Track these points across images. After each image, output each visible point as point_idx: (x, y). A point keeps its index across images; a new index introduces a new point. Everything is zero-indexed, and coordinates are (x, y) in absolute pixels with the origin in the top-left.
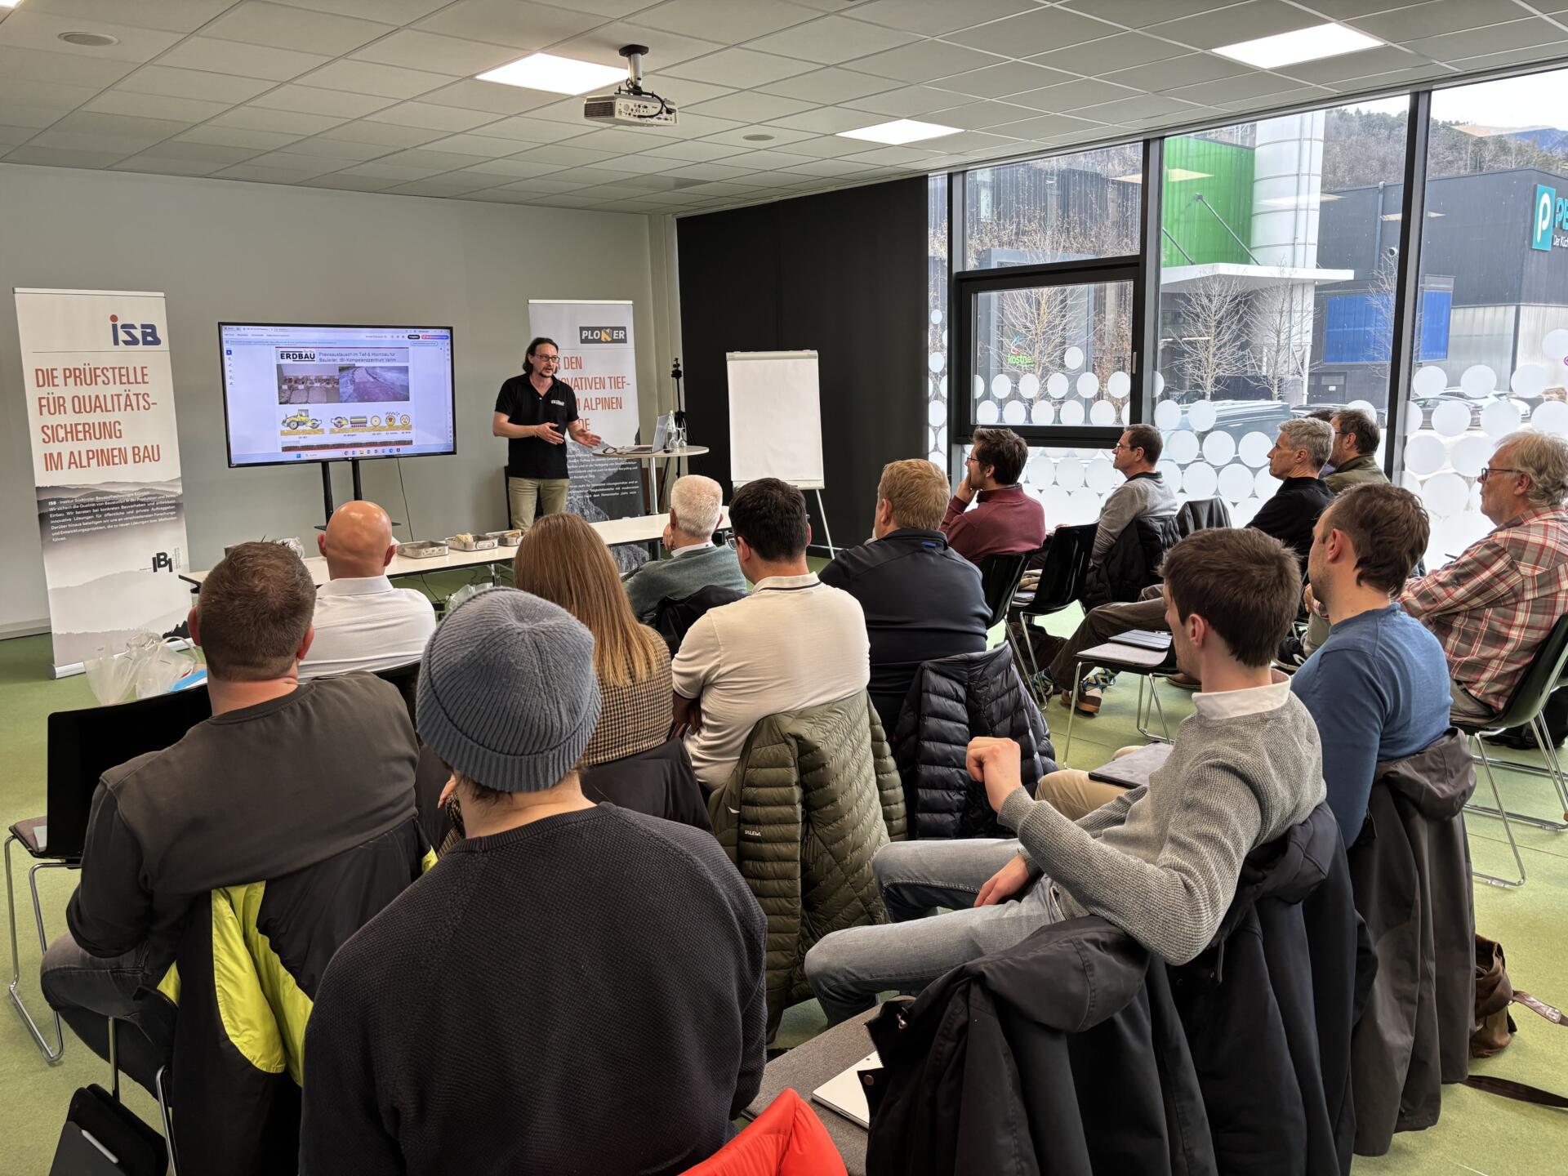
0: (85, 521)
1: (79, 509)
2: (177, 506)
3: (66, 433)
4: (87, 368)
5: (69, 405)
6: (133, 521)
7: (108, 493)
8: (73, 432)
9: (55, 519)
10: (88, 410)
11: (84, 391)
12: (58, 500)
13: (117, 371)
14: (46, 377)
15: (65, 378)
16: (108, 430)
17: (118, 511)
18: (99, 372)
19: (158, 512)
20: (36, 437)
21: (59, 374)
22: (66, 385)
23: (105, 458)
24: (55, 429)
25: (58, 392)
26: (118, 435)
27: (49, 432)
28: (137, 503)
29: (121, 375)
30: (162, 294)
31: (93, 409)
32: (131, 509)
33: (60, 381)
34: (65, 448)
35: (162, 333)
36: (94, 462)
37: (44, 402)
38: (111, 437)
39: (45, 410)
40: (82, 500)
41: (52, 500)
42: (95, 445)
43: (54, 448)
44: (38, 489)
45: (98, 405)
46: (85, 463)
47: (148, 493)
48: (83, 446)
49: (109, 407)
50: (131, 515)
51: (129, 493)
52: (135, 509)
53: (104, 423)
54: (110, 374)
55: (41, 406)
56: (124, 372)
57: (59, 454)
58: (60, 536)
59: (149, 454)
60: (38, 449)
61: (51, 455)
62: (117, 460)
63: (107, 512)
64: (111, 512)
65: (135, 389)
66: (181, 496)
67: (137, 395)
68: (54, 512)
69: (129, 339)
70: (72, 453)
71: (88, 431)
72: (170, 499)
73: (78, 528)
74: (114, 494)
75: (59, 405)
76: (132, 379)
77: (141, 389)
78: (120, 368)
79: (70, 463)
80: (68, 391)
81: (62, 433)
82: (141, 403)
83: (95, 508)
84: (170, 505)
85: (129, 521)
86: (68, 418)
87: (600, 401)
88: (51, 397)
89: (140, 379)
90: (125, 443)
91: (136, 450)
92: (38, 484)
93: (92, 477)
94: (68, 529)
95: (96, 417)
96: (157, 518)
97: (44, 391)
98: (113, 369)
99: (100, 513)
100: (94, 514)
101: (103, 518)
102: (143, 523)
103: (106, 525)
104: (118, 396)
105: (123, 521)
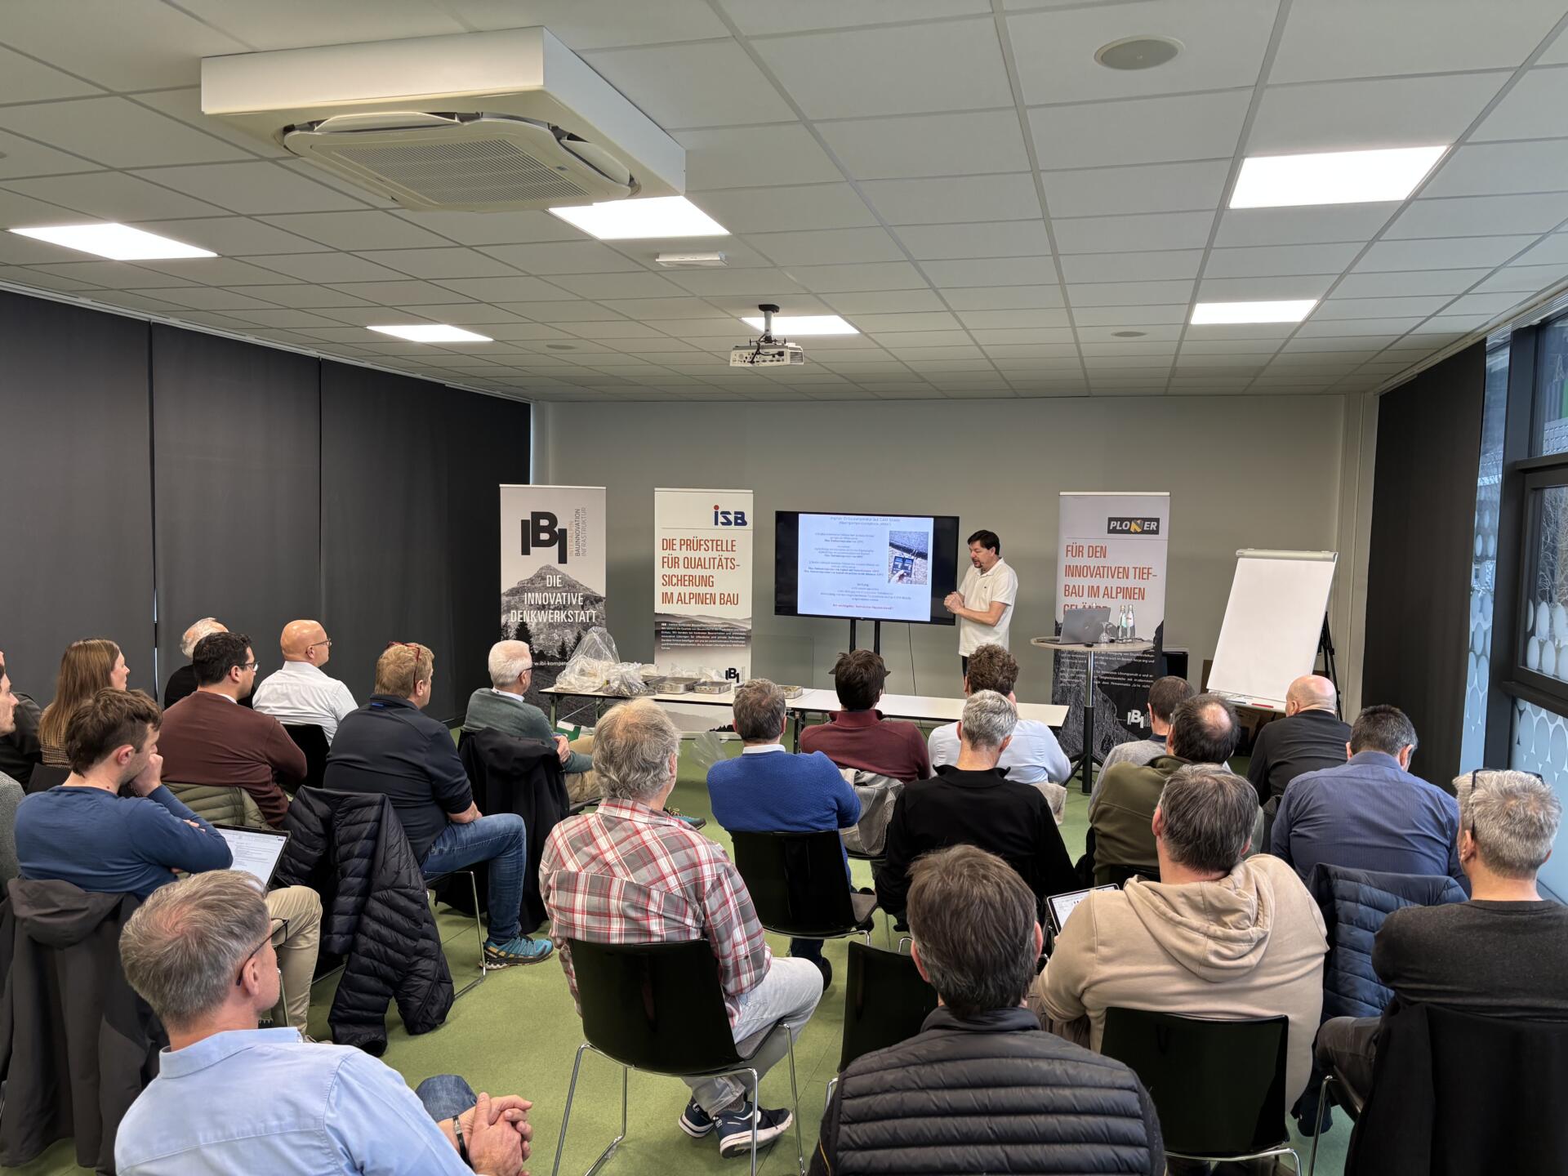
0: (684, 639)
1: (680, 631)
2: (747, 637)
3: (678, 580)
4: (695, 539)
5: (681, 563)
6: (715, 643)
7: (701, 623)
8: (682, 581)
9: (664, 634)
10: (693, 566)
11: (692, 554)
12: (667, 623)
13: (715, 542)
14: (669, 544)
15: (681, 545)
16: (706, 581)
17: (705, 635)
18: (702, 543)
19: (733, 640)
20: (658, 581)
21: (677, 542)
22: (681, 549)
23: (701, 599)
24: (671, 577)
25: (674, 554)
26: (711, 584)
27: (667, 579)
28: (719, 631)
29: (717, 545)
30: (751, 491)
31: (696, 567)
32: (714, 635)
33: (677, 547)
34: (676, 590)
35: (749, 518)
36: (693, 601)
37: (666, 560)
38: (706, 586)
39: (666, 565)
40: (684, 625)
41: (664, 622)
42: (695, 590)
43: (669, 589)
44: (656, 614)
45: (700, 564)
46: (687, 601)
47: (727, 626)
48: (687, 590)
49: (707, 566)
50: (714, 639)
51: (717, 624)
52: (717, 635)
53: (703, 576)
54: (710, 544)
55: (663, 562)
56: (719, 543)
57: (672, 594)
58: (666, 646)
59: (731, 600)
60: (659, 589)
61: (666, 593)
62: (708, 601)
63: (698, 635)
64: (700, 635)
65: (725, 554)
66: (750, 631)
67: (727, 559)
68: (664, 630)
69: (725, 521)
70: (680, 594)
71: (692, 580)
72: (742, 632)
73: (678, 643)
74: (704, 623)
75: (675, 562)
76: (724, 548)
77: (730, 555)
78: (717, 541)
79: (678, 600)
80: (682, 553)
81: (675, 580)
82: (729, 564)
83: (691, 631)
84: (742, 636)
85: (712, 643)
86: (680, 571)
87: (1120, 590)
88: (670, 557)
89: (729, 548)
90: (716, 590)
91: (722, 596)
92: (656, 612)
93: (692, 610)
94: (672, 642)
95: (698, 572)
96: (731, 644)
97: (666, 553)
98: (713, 541)
99: (693, 635)
100: (690, 635)
101: (695, 639)
102: (722, 646)
103: (696, 643)
104: (714, 559)
105: (708, 643)
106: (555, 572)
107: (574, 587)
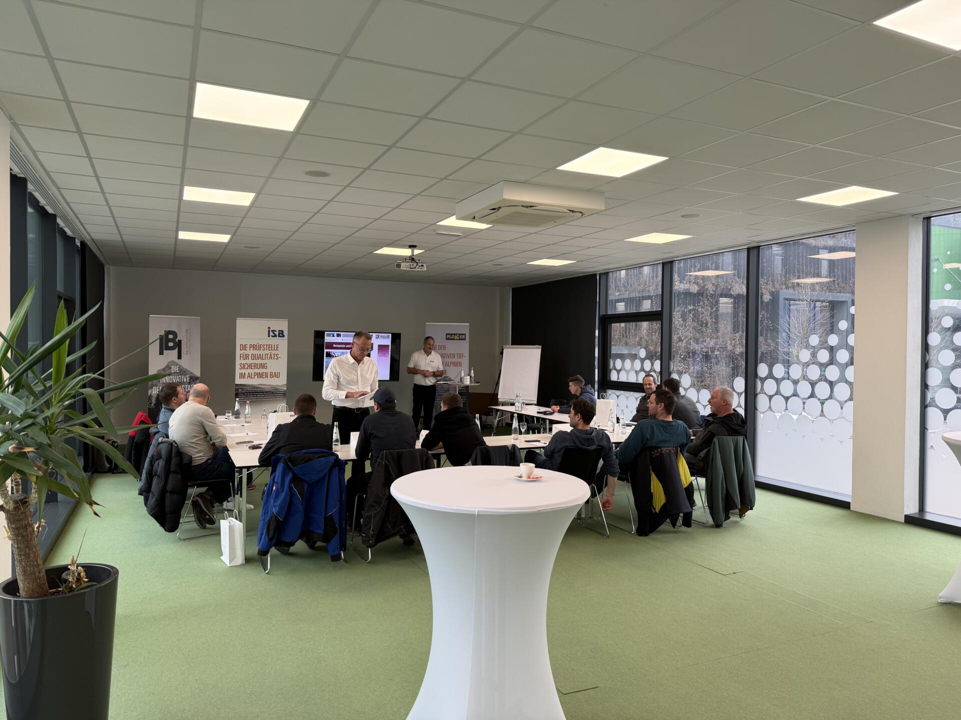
0: (251, 397)
1: (249, 393)
2: (284, 394)
3: (248, 366)
4: (258, 344)
5: (250, 357)
6: (267, 398)
8: (250, 366)
9: (240, 395)
10: (256, 359)
11: (256, 352)
12: (242, 389)
13: (268, 346)
14: (244, 347)
15: (250, 347)
16: (263, 366)
17: (263, 394)
18: (262, 346)
19: (276, 396)
20: (238, 367)
21: (248, 346)
22: (250, 350)
23: (260, 376)
24: (244, 365)
25: (247, 352)
26: (266, 368)
27: (242, 366)
28: (269, 392)
30: (287, 320)
31: (258, 359)
33: (248, 349)
34: (247, 371)
35: (286, 333)
36: (256, 377)
37: (242, 355)
38: (263, 368)
39: (242, 358)
40: (251, 390)
41: (240, 389)
42: (257, 371)
43: (243, 371)
44: (236, 384)
45: (260, 357)
46: (253, 377)
47: (274, 389)
48: (253, 371)
49: (264, 358)
50: (266, 396)
51: (268, 388)
52: (268, 394)
53: (262, 364)
54: (265, 347)
55: (240, 357)
56: (270, 346)
57: (245, 373)
59: (276, 375)
60: (238, 371)
61: (242, 373)
62: (264, 377)
63: (259, 395)
65: (273, 352)
66: (285, 391)
67: (274, 354)
68: (240, 393)
69: (273, 335)
70: (249, 373)
71: (256, 366)
72: (282, 392)
74: (261, 388)
75: (247, 357)
76: (273, 349)
77: (275, 352)
79: (248, 377)
80: (250, 352)
81: (246, 366)
82: (275, 357)
83: (255, 392)
84: (282, 394)
86: (250, 361)
87: (452, 363)
88: (244, 354)
89: (276, 349)
90: (268, 371)
91: (271, 373)
92: (236, 383)
93: (255, 382)
94: (244, 399)
95: (259, 361)
96: (276, 398)
97: (242, 352)
98: (267, 345)
99: (256, 395)
100: (254, 395)
101: (257, 397)
102: (270, 399)
103: (258, 399)
104: (267, 354)
105: (264, 398)
106: (176, 364)
107: (185, 372)
